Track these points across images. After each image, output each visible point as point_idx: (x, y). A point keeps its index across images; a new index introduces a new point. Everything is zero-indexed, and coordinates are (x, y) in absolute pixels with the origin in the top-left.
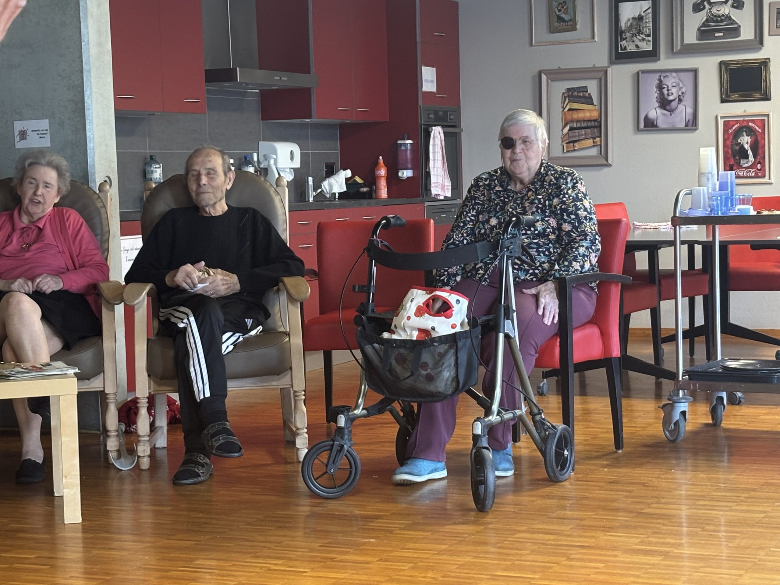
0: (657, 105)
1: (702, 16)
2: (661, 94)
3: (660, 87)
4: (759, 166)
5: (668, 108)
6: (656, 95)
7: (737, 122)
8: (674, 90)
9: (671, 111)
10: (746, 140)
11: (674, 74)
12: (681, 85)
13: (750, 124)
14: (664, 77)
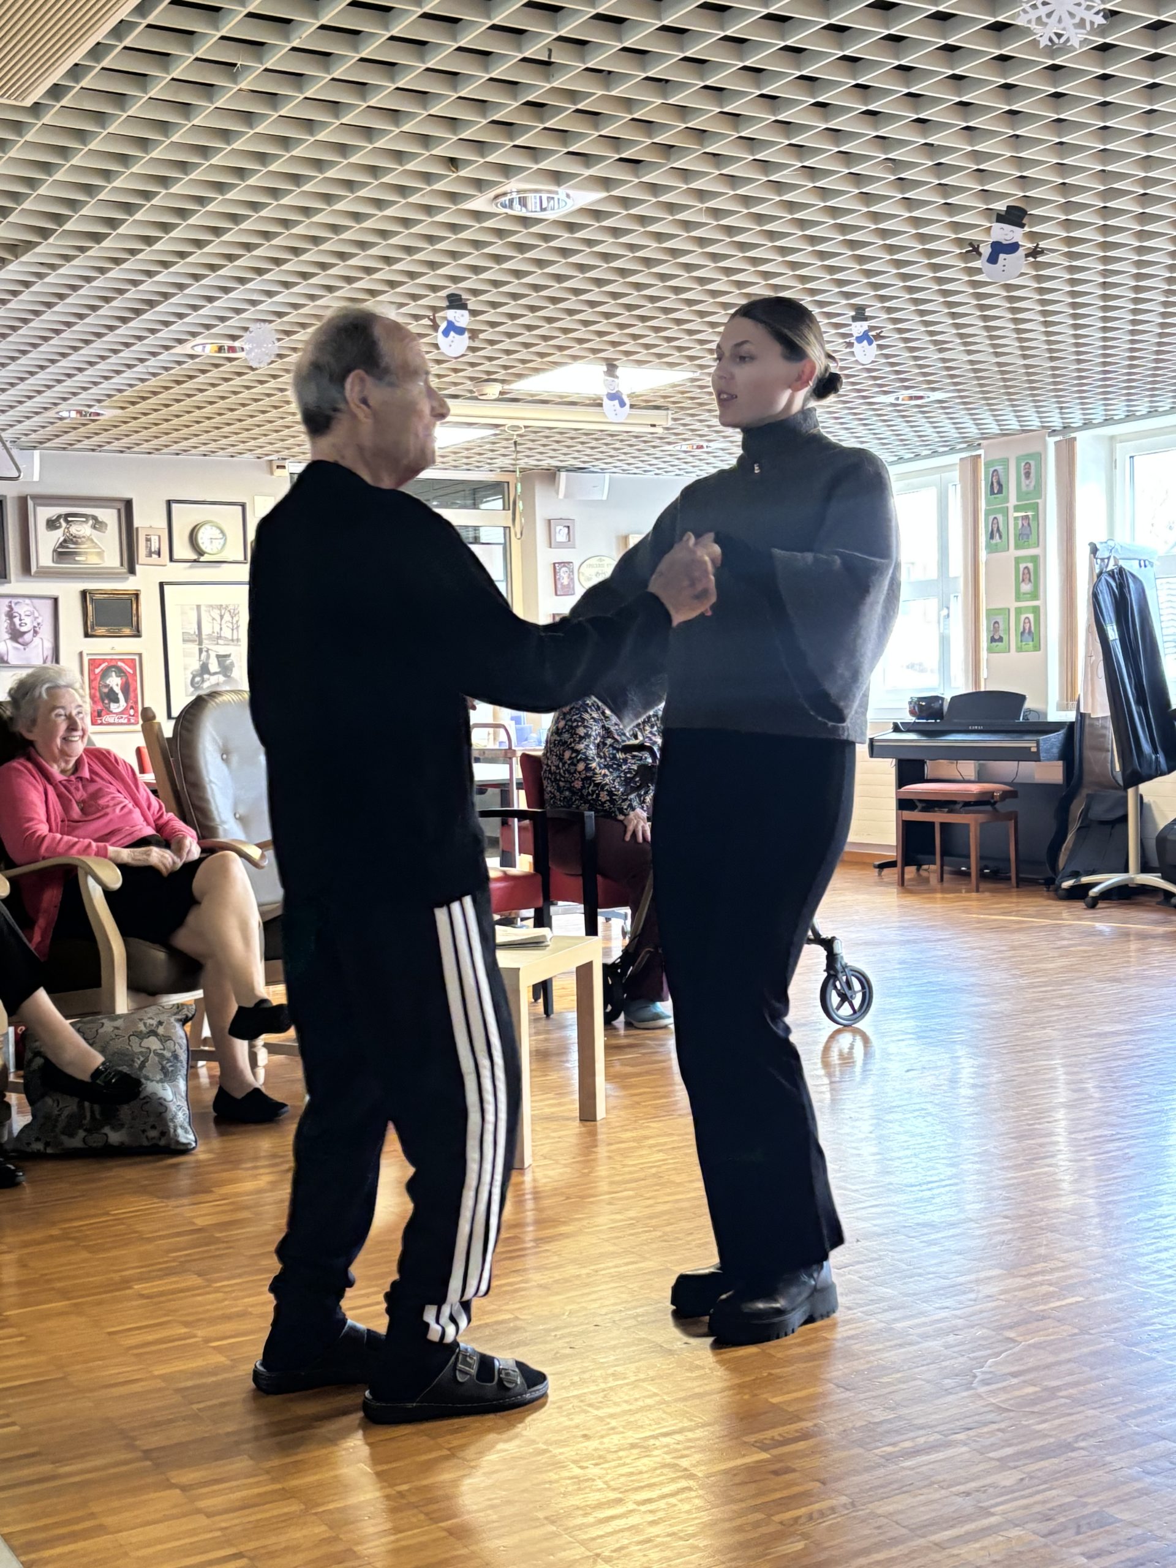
0: (7, 636)
1: (58, 535)
2: (12, 624)
3: (10, 615)
4: (132, 712)
5: (20, 640)
6: (6, 625)
7: (104, 660)
8: (27, 620)
9: (25, 645)
10: (115, 682)
11: (27, 601)
12: (36, 614)
13: (120, 664)
14: (16, 604)
